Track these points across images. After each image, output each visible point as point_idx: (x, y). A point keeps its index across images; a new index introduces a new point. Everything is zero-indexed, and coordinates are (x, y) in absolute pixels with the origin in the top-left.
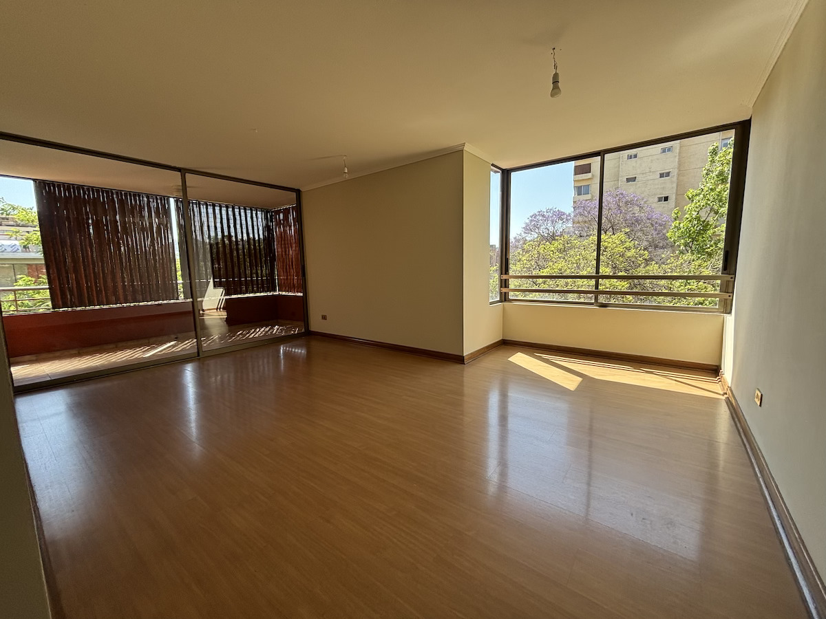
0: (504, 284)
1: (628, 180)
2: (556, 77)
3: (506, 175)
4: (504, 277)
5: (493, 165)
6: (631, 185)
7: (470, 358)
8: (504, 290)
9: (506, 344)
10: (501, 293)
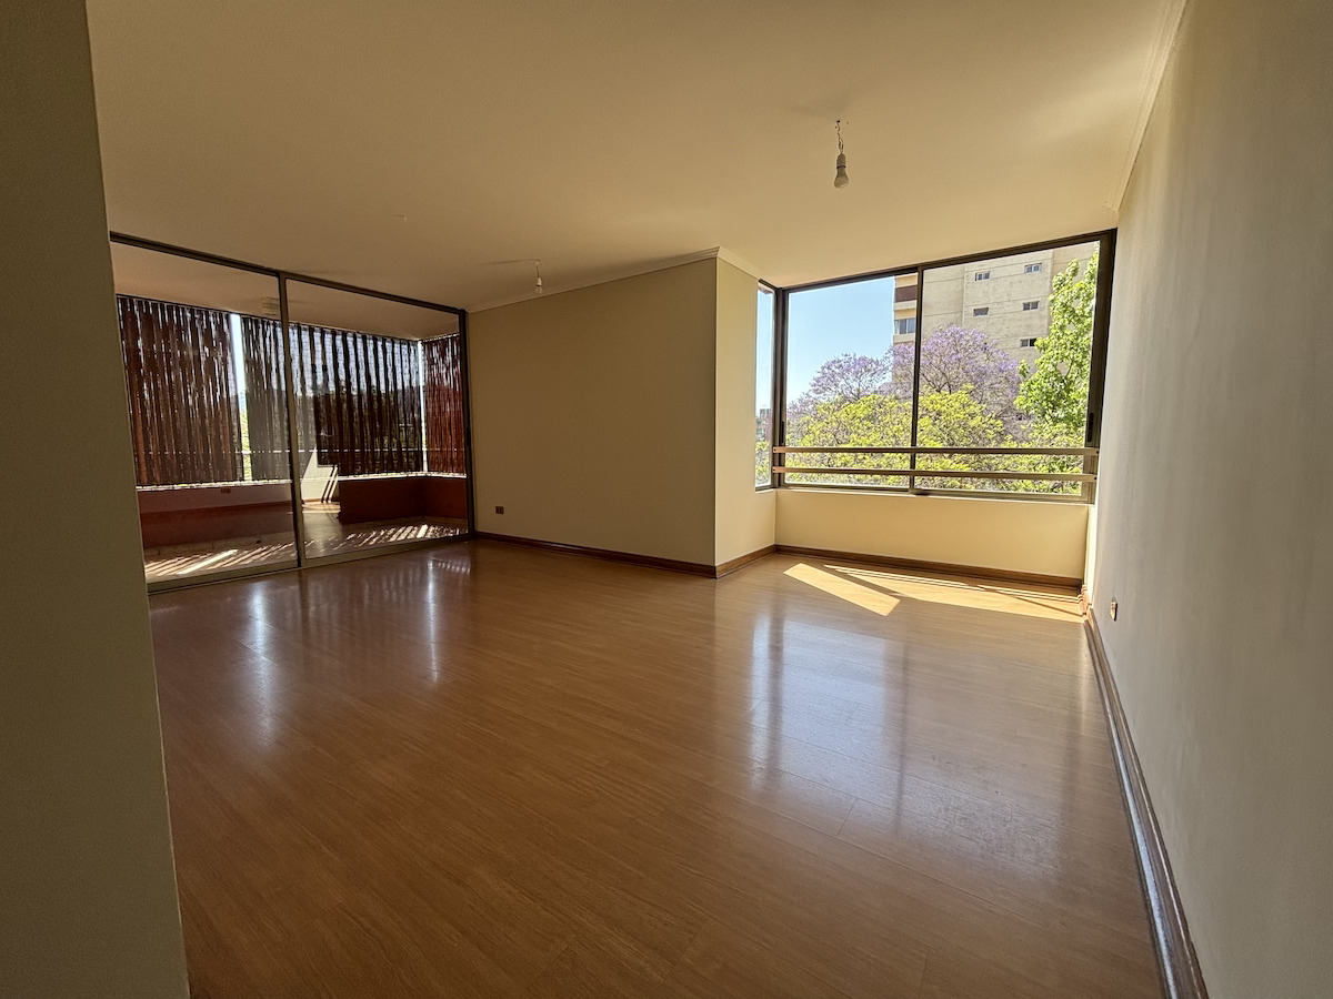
0: (778, 460)
1: (977, 312)
2: (841, 159)
3: (781, 296)
4: (778, 450)
5: (761, 281)
6: (981, 320)
7: (726, 570)
8: (778, 470)
9: (780, 552)
10: (773, 474)
